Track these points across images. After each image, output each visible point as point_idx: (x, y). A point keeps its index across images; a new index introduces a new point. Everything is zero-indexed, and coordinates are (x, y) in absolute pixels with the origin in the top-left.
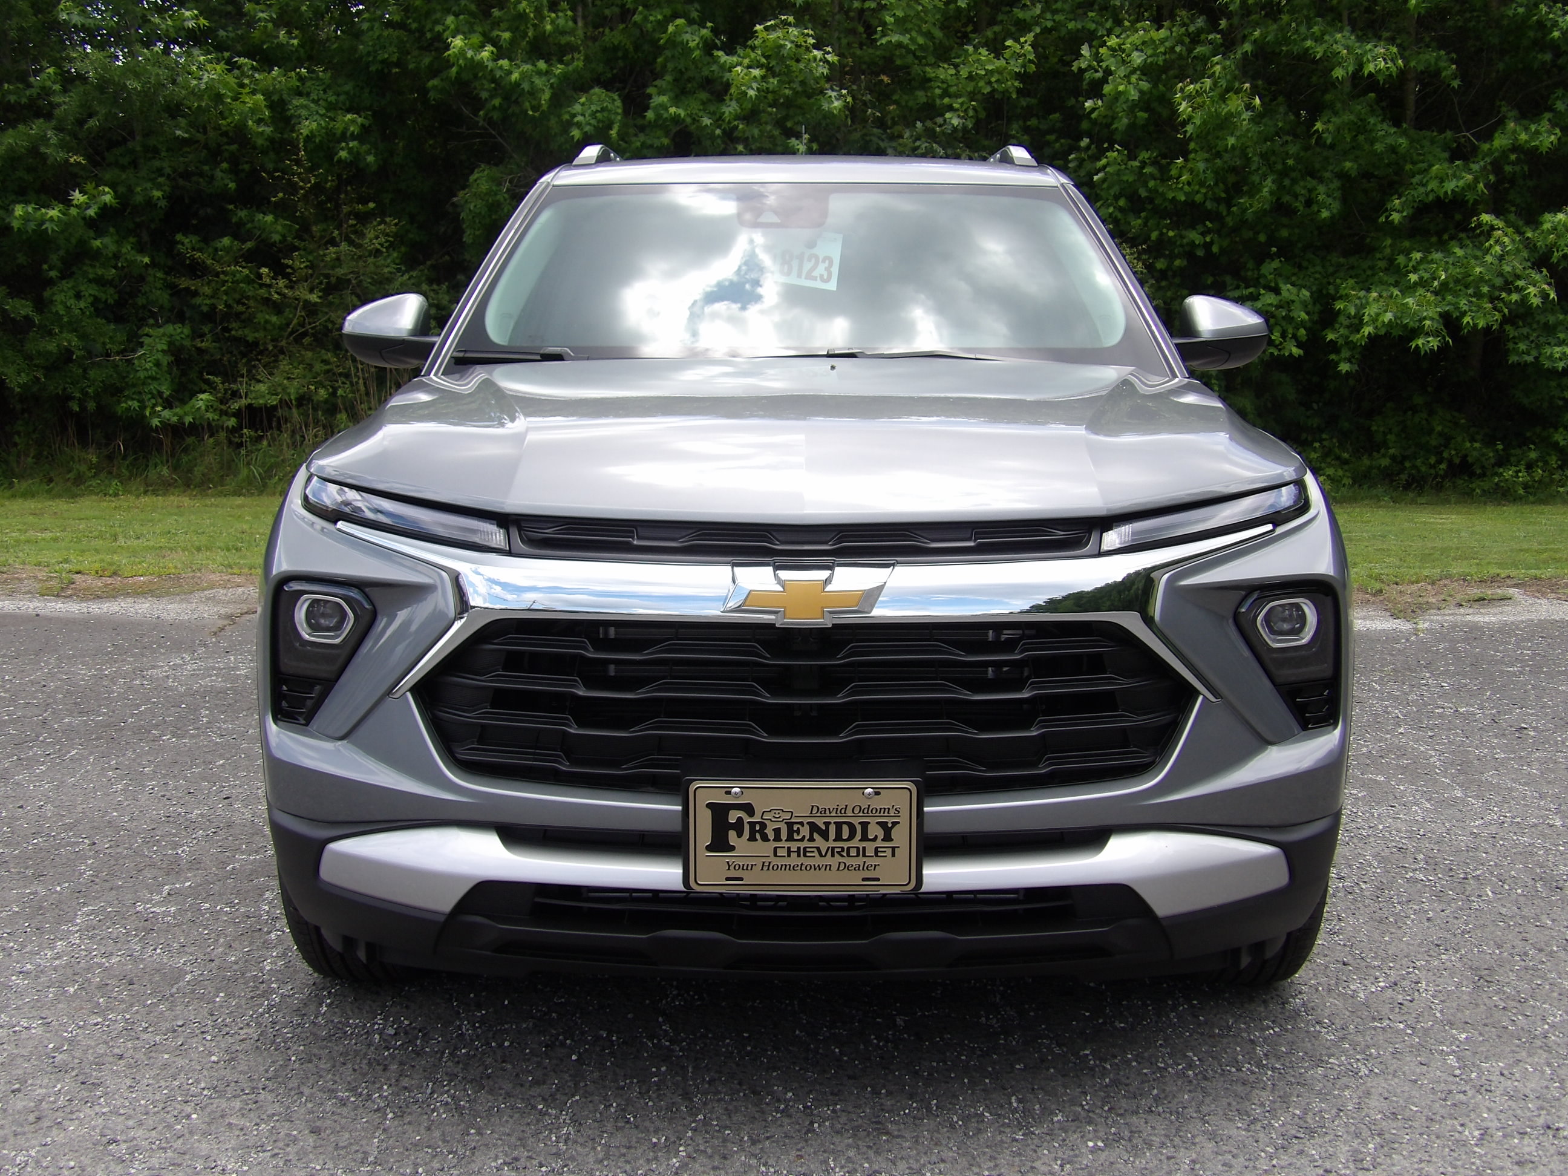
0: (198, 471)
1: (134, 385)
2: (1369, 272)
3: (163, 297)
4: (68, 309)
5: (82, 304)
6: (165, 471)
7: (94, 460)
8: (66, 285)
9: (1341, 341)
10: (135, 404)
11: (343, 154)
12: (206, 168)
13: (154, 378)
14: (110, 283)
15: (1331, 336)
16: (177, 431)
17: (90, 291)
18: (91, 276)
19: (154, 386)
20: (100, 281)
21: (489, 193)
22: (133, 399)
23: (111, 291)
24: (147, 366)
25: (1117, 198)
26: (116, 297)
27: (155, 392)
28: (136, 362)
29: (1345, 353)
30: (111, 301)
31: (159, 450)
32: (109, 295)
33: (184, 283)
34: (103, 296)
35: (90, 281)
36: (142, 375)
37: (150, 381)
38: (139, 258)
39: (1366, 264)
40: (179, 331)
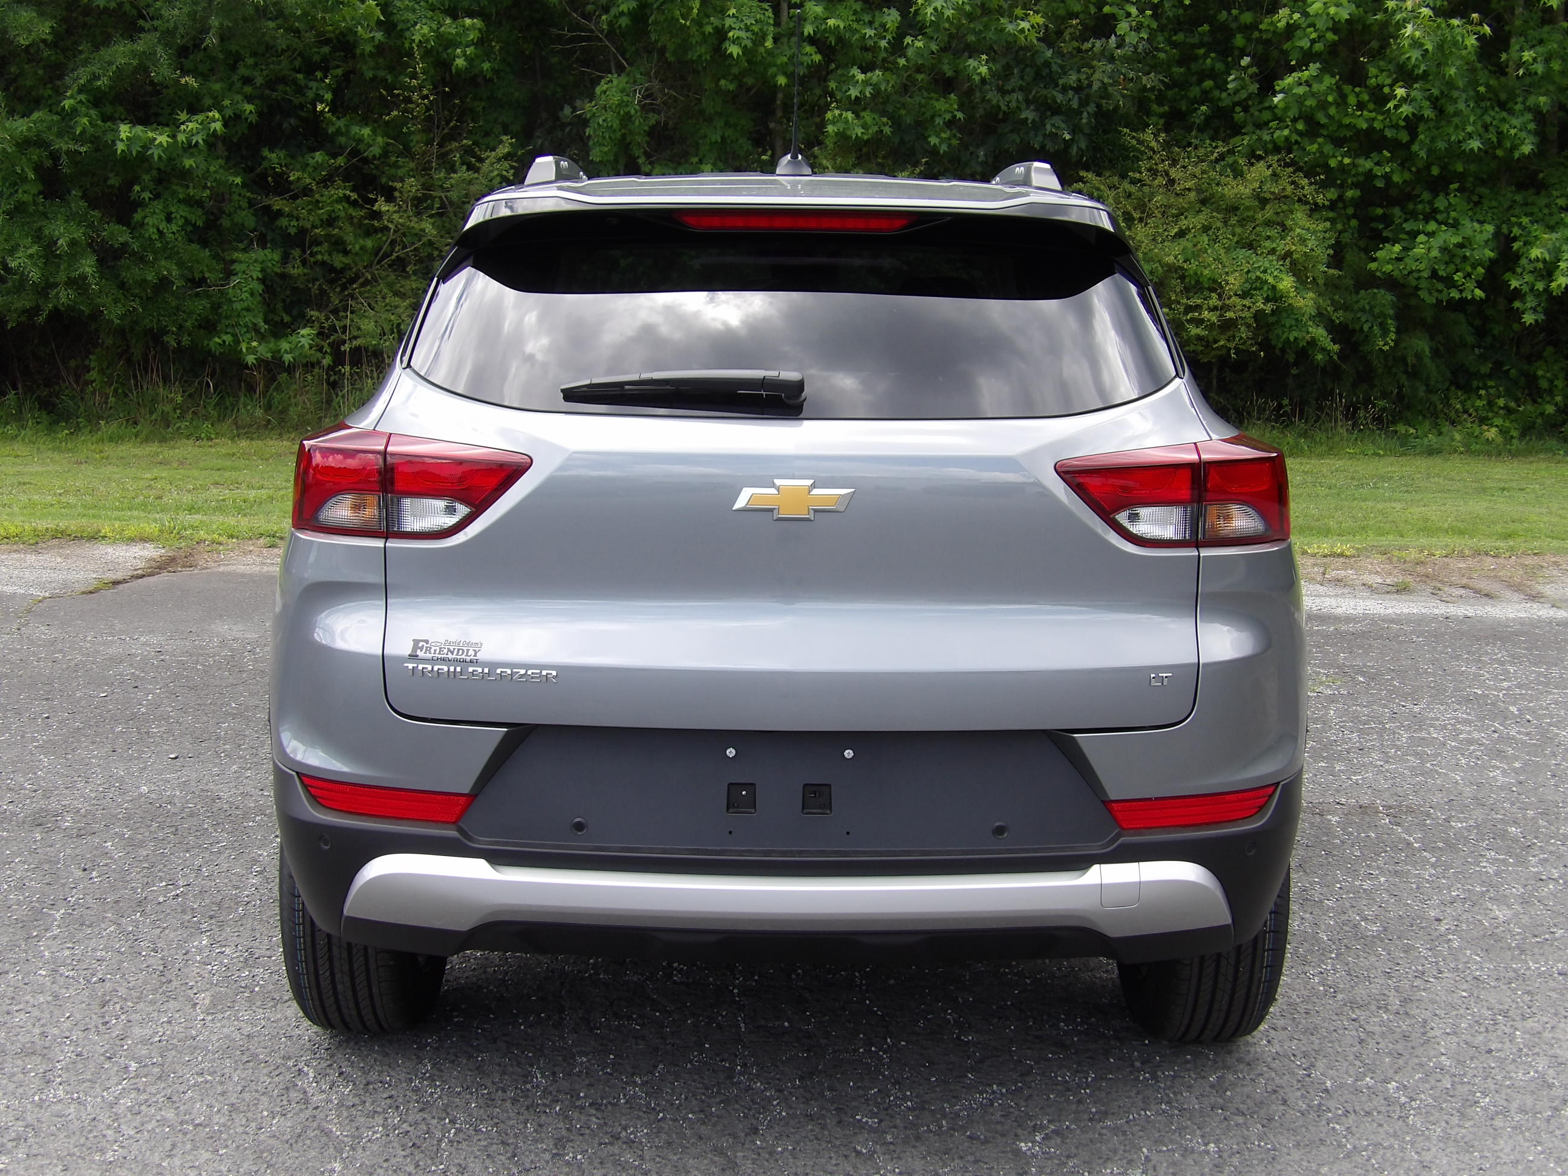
0: (293, 413)
1: (227, 317)
2: (1546, 211)
3: (247, 218)
4: (160, 232)
5: (175, 228)
6: (259, 412)
7: (179, 399)
8: (158, 206)
9: (1525, 288)
10: (228, 338)
11: (460, 62)
12: (300, 76)
13: (248, 309)
14: (199, 203)
15: (1514, 284)
16: (273, 367)
17: (181, 212)
18: (181, 196)
19: (248, 318)
20: (191, 202)
21: (621, 104)
22: (227, 333)
23: (200, 212)
24: (244, 296)
25: (1295, 120)
26: (204, 218)
27: (250, 325)
28: (230, 291)
29: (1531, 302)
30: (200, 223)
31: (251, 389)
32: (198, 218)
33: (277, 203)
34: (193, 218)
35: (180, 201)
36: (238, 306)
37: (245, 313)
38: (231, 179)
39: (1542, 201)
40: (271, 256)
